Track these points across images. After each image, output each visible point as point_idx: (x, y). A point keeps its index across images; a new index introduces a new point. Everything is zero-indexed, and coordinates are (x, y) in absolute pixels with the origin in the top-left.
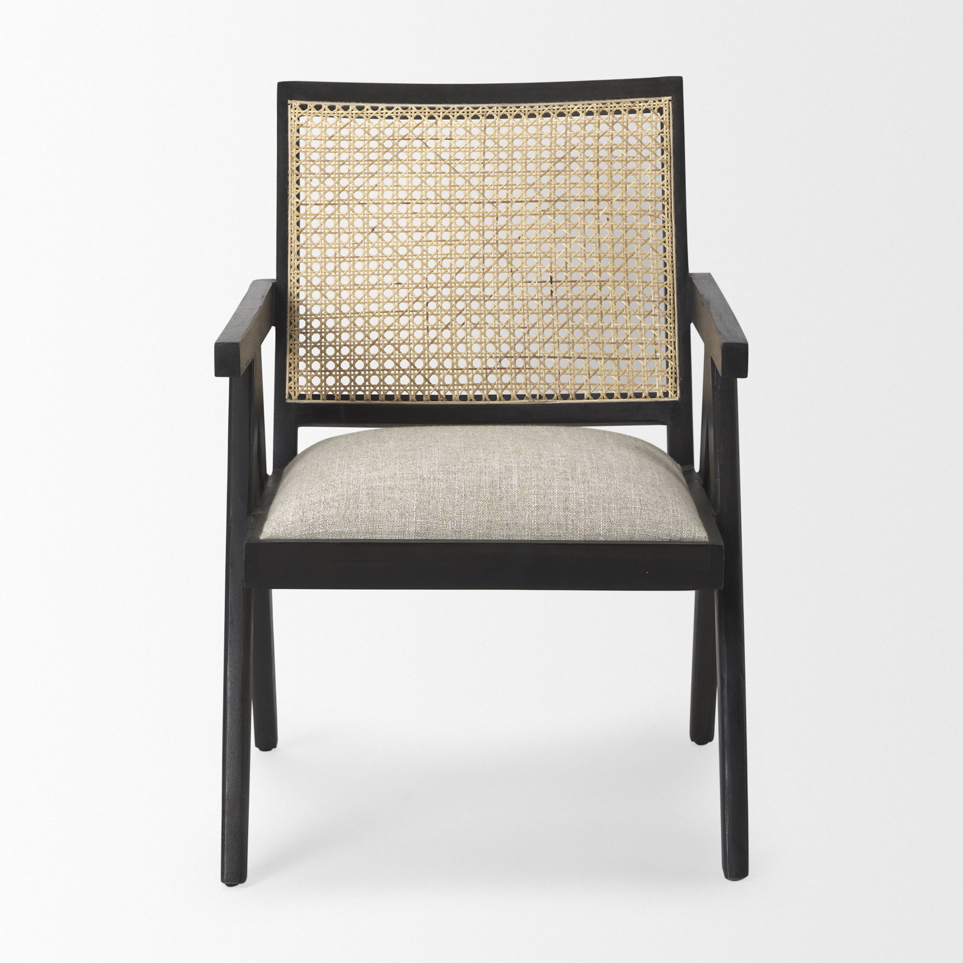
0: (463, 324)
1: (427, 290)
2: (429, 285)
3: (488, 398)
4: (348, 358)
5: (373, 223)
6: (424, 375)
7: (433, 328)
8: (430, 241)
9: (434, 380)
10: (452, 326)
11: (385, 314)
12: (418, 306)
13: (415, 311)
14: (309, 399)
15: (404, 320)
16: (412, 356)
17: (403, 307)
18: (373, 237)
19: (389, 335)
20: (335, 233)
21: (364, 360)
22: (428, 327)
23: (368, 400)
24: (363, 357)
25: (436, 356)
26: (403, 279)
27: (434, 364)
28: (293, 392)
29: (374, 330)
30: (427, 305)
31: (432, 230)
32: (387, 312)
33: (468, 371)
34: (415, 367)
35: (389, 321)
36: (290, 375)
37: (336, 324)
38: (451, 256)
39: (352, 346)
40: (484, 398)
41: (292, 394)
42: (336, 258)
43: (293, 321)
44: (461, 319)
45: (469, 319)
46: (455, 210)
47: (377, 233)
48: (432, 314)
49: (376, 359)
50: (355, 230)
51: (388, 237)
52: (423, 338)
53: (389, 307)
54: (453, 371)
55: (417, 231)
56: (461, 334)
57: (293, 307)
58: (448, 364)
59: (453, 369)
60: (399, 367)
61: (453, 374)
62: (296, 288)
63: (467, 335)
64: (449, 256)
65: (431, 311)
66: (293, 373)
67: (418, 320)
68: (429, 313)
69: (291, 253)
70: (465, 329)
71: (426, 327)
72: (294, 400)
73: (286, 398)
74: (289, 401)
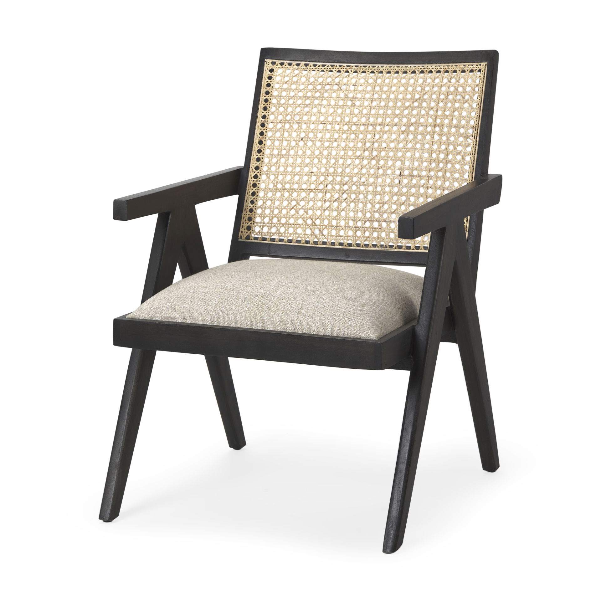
0: (346, 199)
1: (328, 177)
2: (329, 174)
3: (355, 246)
4: (277, 216)
5: (303, 135)
6: (319, 230)
7: (328, 201)
8: (334, 147)
9: (325, 232)
10: (339, 200)
11: (302, 190)
12: (321, 187)
13: (319, 190)
14: (252, 240)
15: (312, 195)
16: (314, 217)
17: (313, 187)
18: (301, 144)
19: (302, 203)
20: (280, 140)
21: (286, 218)
22: (325, 200)
23: (286, 242)
24: (286, 216)
25: (328, 217)
26: (315, 170)
27: (326, 222)
28: (243, 235)
29: (294, 200)
30: (326, 186)
31: (336, 141)
32: (303, 189)
33: (345, 228)
34: (315, 224)
35: (303, 195)
36: (243, 224)
37: (273, 195)
38: (344, 157)
39: (280, 209)
40: (353, 245)
41: (243, 236)
42: (278, 155)
43: (249, 192)
44: (345, 196)
45: (350, 196)
46: (351, 129)
47: (304, 141)
48: (329, 192)
49: (293, 218)
50: (292, 139)
51: (310, 144)
52: (322, 206)
53: (304, 186)
54: (337, 228)
55: (327, 141)
56: (344, 205)
57: (250, 183)
58: (334, 223)
60: (306, 223)
61: (336, 230)
62: (253, 172)
63: (347, 206)
64: (343, 157)
65: (328, 190)
66: (244, 223)
67: (320, 195)
68: (327, 191)
69: (254, 151)
70: (346, 202)
71: (324, 200)
72: (243, 240)
73: (239, 238)
74: (240, 240)
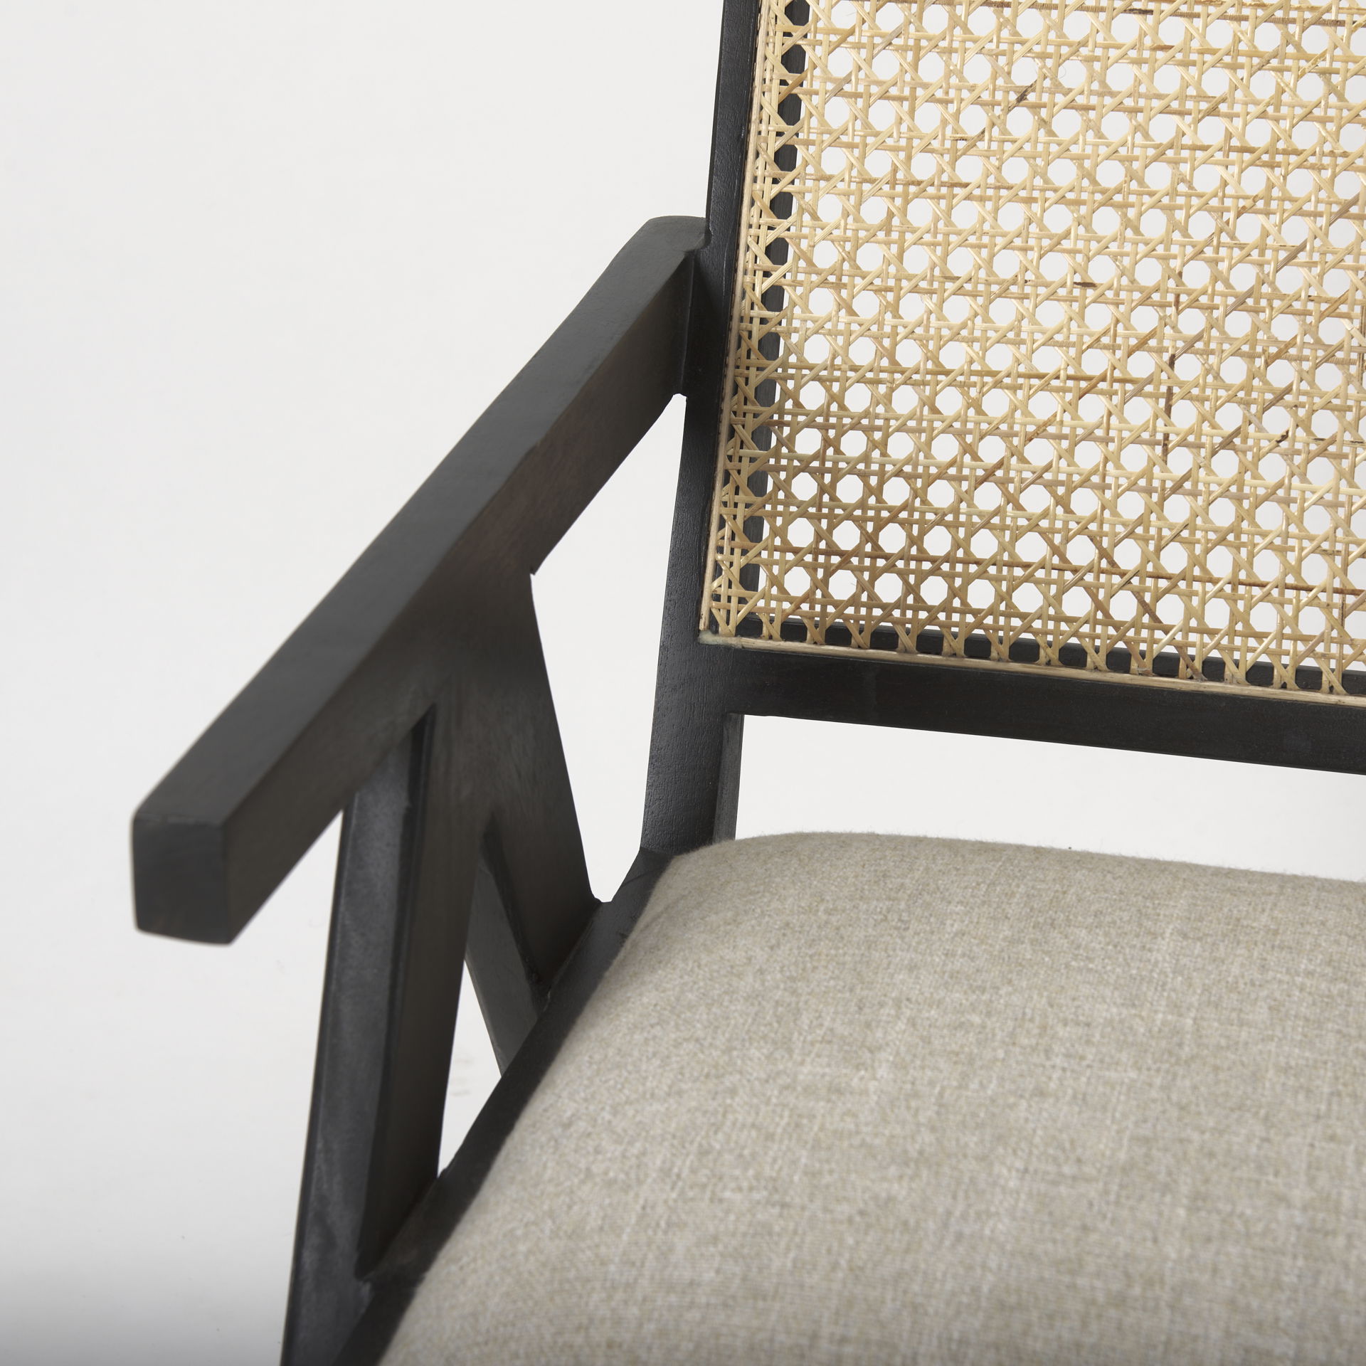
0: (1284, 437)
1: (1178, 312)
2: (1183, 298)
3: (1338, 686)
4: (904, 515)
5: (1025, 73)
6: (1138, 594)
7: (1183, 443)
8: (1204, 148)
9: (1170, 610)
10: (1244, 441)
11: (1035, 382)
12: (1141, 365)
13: (1131, 381)
14: (771, 638)
15: (1093, 408)
16: (1106, 528)
17: (1095, 363)
18: (1020, 122)
19: (1040, 452)
20: (900, 99)
21: (953, 527)
22: (1166, 437)
23: (954, 655)
24: (949, 518)
25: (1185, 534)
26: (1102, 271)
27: (1174, 559)
28: (723, 613)
29: (994, 431)
30: (1172, 363)
31: (1213, 111)
32: (1040, 376)
33: (1282, 594)
34: (1112, 563)
35: (1044, 405)
36: (719, 557)
37: (876, 402)
38: (1267, 204)
39: (920, 479)
40: (1325, 686)
41: (720, 616)
42: (893, 183)
43: (741, 381)
44: (1277, 421)
45: (1305, 424)
46: (1298, 46)
47: (1035, 108)
48: (1187, 396)
49: (992, 528)
50: (965, 94)
51: (1067, 124)
52: (1147, 473)
53: (1049, 360)
54: (1234, 589)
55: (1166, 110)
56: (1273, 468)
57: (745, 334)
58: (1220, 563)
59: (1235, 583)
60: (1063, 558)
61: (1232, 599)
62: (760, 274)
63: (1292, 475)
64: (1260, 204)
65: (1181, 384)
66: (727, 550)
67: (1140, 411)
68: (1176, 390)
69: (757, 155)
70: (1289, 456)
71: (1160, 437)
72: (726, 637)
73: (702, 627)
74: (708, 638)
